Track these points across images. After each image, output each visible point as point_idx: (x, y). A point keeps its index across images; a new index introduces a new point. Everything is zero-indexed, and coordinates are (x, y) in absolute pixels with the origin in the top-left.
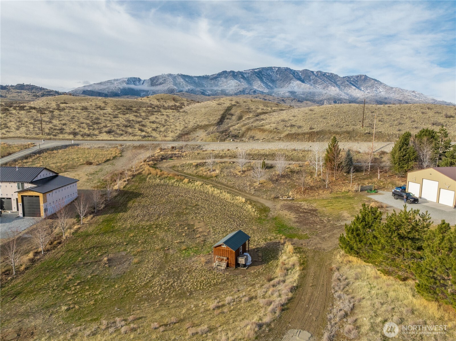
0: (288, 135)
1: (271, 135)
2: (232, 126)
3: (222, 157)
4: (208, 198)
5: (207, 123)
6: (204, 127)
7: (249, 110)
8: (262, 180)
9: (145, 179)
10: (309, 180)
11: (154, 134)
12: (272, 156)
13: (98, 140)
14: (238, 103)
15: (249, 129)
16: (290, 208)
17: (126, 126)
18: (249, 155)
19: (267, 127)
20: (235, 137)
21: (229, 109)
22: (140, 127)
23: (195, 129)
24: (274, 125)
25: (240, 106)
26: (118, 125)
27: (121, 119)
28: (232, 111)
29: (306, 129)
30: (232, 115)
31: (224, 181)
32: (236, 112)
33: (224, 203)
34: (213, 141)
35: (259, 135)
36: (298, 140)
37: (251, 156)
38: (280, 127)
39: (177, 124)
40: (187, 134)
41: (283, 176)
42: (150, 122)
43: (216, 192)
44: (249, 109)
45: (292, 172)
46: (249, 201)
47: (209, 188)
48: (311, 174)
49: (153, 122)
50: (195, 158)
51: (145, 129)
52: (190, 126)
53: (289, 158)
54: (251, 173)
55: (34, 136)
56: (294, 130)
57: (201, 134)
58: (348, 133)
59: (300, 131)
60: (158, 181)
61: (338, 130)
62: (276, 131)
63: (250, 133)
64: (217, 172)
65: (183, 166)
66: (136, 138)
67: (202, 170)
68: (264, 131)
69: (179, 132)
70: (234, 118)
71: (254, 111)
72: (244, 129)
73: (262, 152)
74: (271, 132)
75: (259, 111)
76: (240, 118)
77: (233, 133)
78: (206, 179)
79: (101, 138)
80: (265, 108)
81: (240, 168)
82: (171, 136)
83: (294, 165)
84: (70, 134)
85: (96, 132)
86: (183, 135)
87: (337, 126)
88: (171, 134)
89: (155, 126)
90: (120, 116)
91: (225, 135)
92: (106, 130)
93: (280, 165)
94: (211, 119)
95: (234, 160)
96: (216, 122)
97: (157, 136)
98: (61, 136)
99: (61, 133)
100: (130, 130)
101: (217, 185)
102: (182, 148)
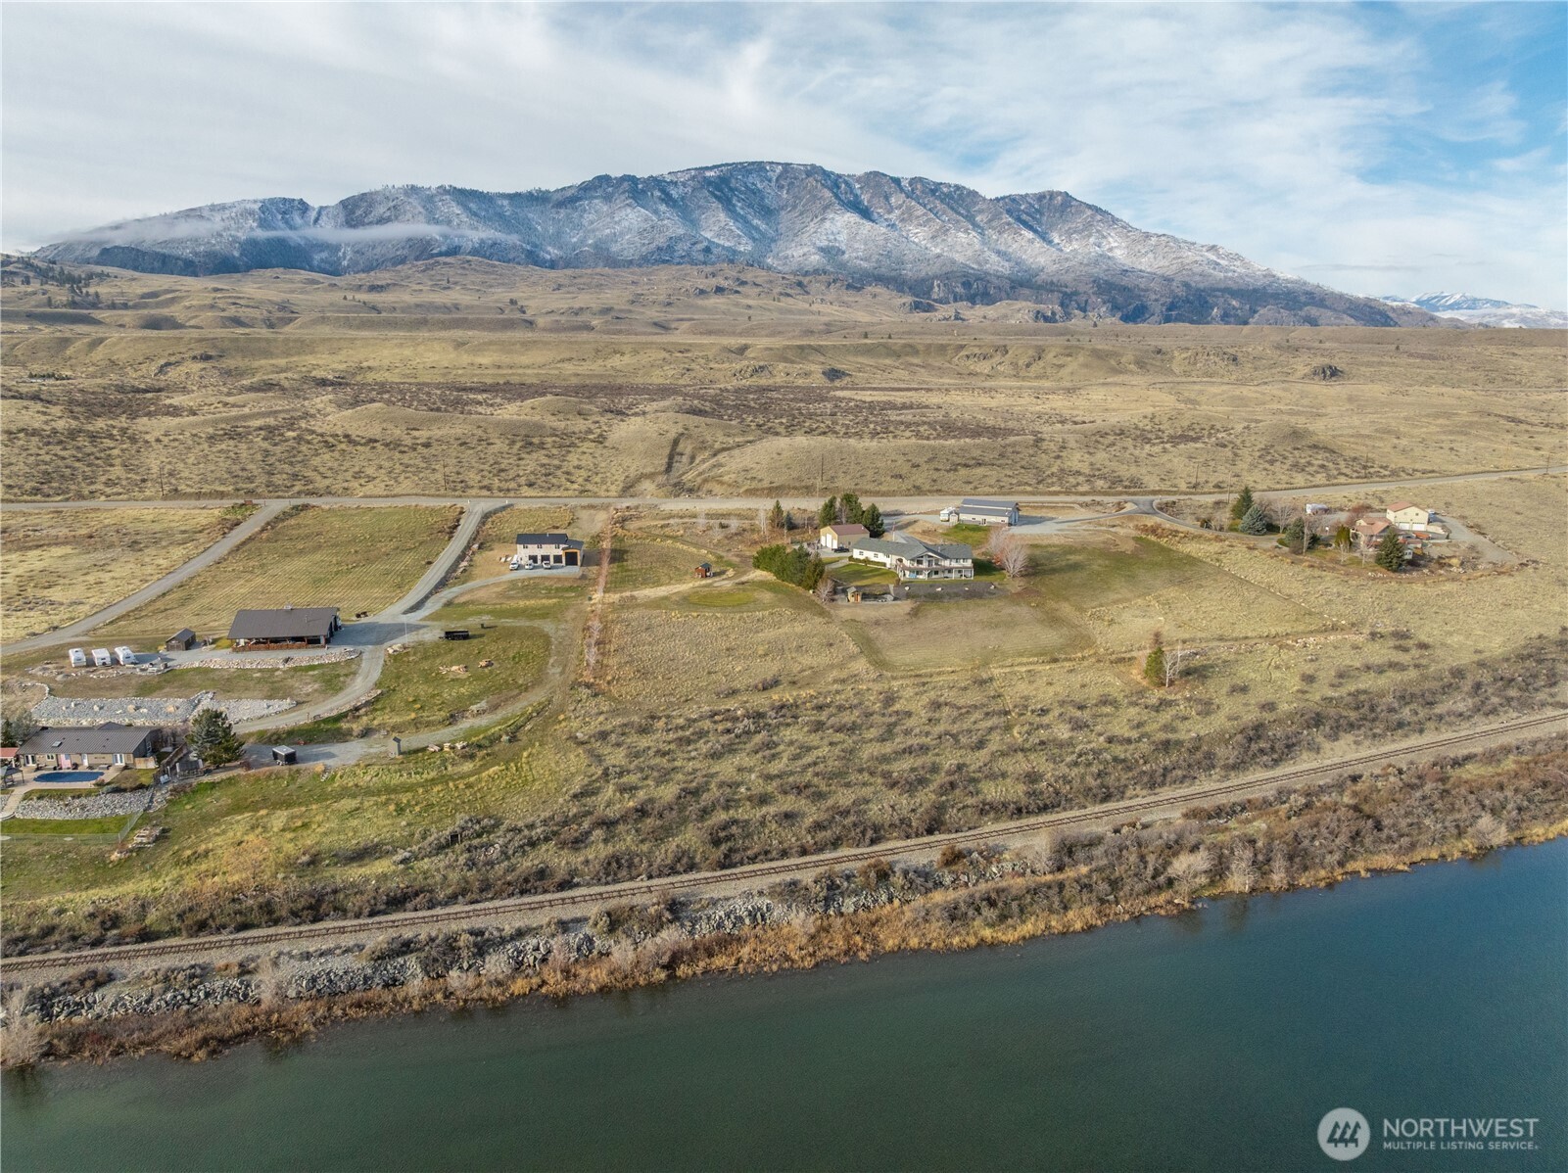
0: (747, 490)
1: (730, 490)
2: (684, 474)
3: (681, 517)
4: (679, 551)
5: (653, 470)
6: (651, 476)
7: (703, 446)
8: (719, 537)
9: (623, 540)
10: (755, 536)
11: (589, 487)
12: (727, 515)
13: (526, 497)
14: (685, 429)
15: (705, 481)
16: (738, 556)
17: (546, 475)
18: (707, 514)
19: (726, 478)
20: (691, 491)
21: (676, 442)
22: (566, 476)
23: (642, 477)
24: (733, 476)
25: (690, 436)
26: (532, 473)
27: (532, 462)
28: (681, 446)
29: (766, 484)
30: (682, 454)
31: (689, 539)
32: (686, 447)
33: (692, 555)
34: (666, 497)
35: (717, 488)
36: (755, 497)
37: (709, 516)
38: (740, 480)
39: (613, 471)
40: (631, 487)
41: (736, 534)
42: (574, 467)
43: (685, 547)
44: (703, 442)
45: (744, 530)
46: (710, 552)
47: (679, 545)
48: (759, 531)
49: (579, 467)
50: (655, 519)
51: (573, 478)
52: (632, 473)
53: (739, 516)
54: (711, 532)
55: (433, 491)
56: (754, 485)
57: (647, 486)
58: (807, 487)
59: (760, 486)
60: (635, 541)
61: (797, 484)
62: (735, 484)
63: (707, 486)
64: (682, 532)
65: (648, 527)
66: (570, 493)
67: (667, 530)
68: (722, 483)
69: (622, 485)
70: (685, 459)
71: (711, 447)
72: (699, 480)
73: (720, 512)
74: (729, 485)
75: (717, 446)
76: (693, 458)
77: (689, 485)
78: (674, 538)
79: (527, 495)
80: (726, 439)
81: (701, 528)
82: (614, 489)
83: (746, 524)
84: (481, 488)
85: (512, 485)
86: (628, 489)
87: (798, 478)
88: (613, 488)
89: (583, 473)
90: (523, 456)
91: (680, 489)
92: (522, 480)
93: (734, 524)
94: (656, 462)
95: (694, 520)
96: (663, 468)
97: (596, 490)
98: (474, 492)
99: (467, 487)
100: (554, 481)
101: (684, 542)
102: (637, 507)
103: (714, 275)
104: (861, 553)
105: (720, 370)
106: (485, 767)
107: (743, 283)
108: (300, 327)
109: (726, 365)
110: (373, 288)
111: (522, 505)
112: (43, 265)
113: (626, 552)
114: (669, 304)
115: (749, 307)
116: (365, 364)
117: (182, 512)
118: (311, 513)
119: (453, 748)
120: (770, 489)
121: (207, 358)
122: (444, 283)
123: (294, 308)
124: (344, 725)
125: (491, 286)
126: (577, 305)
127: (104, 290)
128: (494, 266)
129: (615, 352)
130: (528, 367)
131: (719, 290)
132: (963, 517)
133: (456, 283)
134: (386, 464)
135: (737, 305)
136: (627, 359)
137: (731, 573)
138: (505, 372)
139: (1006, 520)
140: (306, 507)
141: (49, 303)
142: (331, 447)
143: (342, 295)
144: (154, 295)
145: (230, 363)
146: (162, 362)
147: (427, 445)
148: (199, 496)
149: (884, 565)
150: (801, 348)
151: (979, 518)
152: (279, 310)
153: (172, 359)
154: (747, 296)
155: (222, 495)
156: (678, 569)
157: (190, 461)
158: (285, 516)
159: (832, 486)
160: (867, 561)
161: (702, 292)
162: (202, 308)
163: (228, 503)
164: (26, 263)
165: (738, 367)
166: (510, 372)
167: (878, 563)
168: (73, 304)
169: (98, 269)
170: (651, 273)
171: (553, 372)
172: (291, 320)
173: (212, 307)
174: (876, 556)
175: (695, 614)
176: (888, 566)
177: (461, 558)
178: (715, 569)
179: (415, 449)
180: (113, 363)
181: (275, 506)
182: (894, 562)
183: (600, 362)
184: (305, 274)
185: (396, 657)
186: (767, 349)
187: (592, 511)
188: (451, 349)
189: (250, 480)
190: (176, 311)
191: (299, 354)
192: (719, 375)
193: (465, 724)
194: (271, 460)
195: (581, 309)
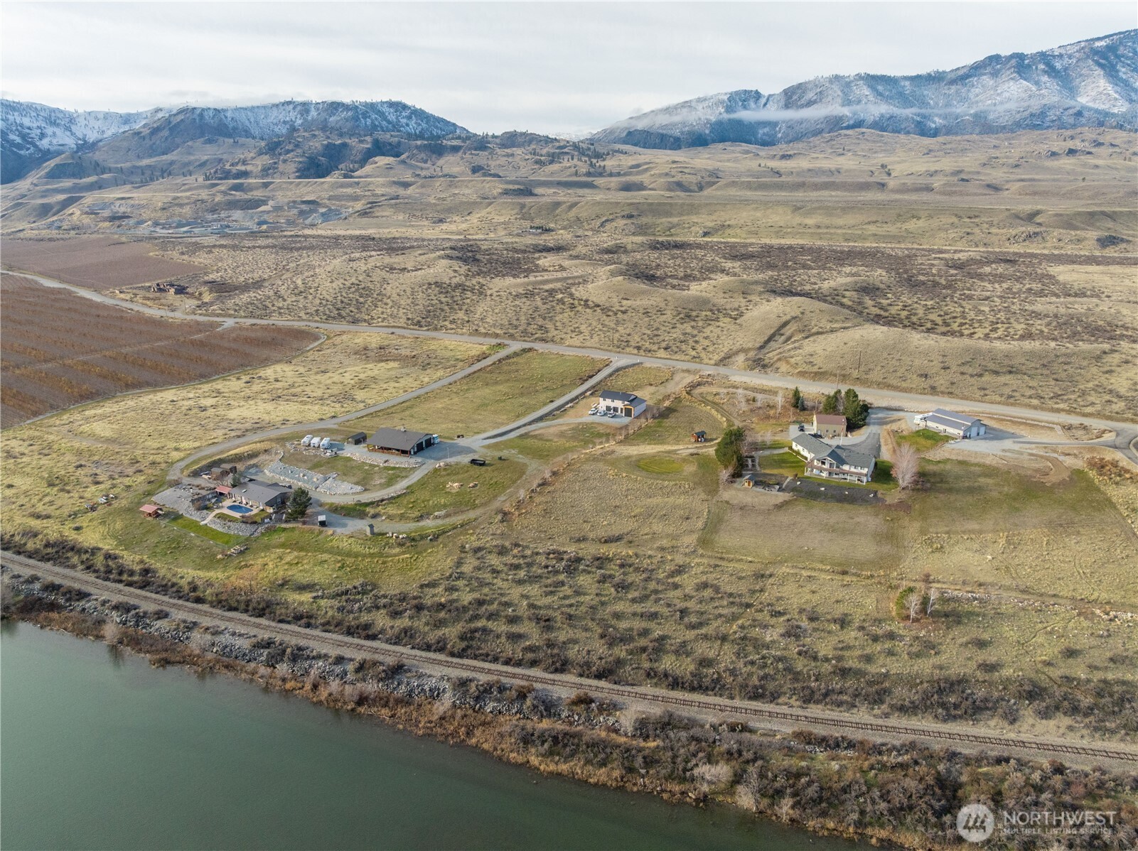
1: (788, 370)
2: (771, 351)
3: (736, 388)
4: (710, 416)
5: (751, 346)
6: (747, 351)
7: (803, 329)
8: (745, 409)
9: (681, 401)
11: (701, 354)
12: (765, 391)
14: (802, 314)
17: (681, 342)
19: (795, 359)
20: (764, 367)
21: (785, 324)
22: (694, 344)
23: (741, 350)
24: (800, 358)
25: (800, 320)
26: (674, 339)
27: (679, 331)
28: (787, 328)
30: (782, 335)
32: (790, 329)
35: (782, 367)
38: (801, 362)
39: (726, 343)
40: (727, 358)
41: (760, 408)
42: (704, 338)
43: (715, 413)
44: (806, 326)
45: (766, 405)
46: (728, 420)
48: (777, 409)
49: (707, 338)
50: (718, 387)
51: (697, 346)
52: (737, 347)
55: (606, 347)
56: (806, 368)
57: (740, 358)
58: (843, 376)
60: (687, 404)
61: (838, 372)
63: (778, 364)
64: (725, 400)
65: (707, 393)
66: (686, 357)
67: (716, 398)
68: (788, 363)
69: (723, 356)
70: (783, 338)
71: (809, 330)
72: (777, 358)
73: (763, 387)
74: (793, 365)
75: (814, 330)
77: (766, 362)
78: (715, 405)
79: (659, 356)
80: (826, 325)
82: (715, 359)
83: (769, 400)
84: (635, 347)
85: (655, 347)
86: (725, 361)
87: (843, 368)
88: (715, 357)
89: (706, 343)
90: (677, 325)
91: (758, 364)
92: (664, 345)
93: (762, 399)
94: (758, 340)
95: (743, 392)
96: (758, 345)
97: (704, 357)
98: (628, 350)
99: (628, 346)
100: (684, 347)
101: (719, 409)
102: (717, 375)
103: (1072, 138)
104: (796, 446)
105: (997, 234)
106: (404, 553)
107: (1099, 144)
108: (716, 189)
109: (1004, 231)
110: (784, 157)
111: (649, 363)
112: (585, 146)
113: (675, 411)
114: (1017, 166)
115: (1097, 167)
116: (727, 223)
117: (470, 345)
118: (530, 354)
119: (397, 537)
120: (816, 373)
121: (630, 216)
122: (841, 151)
123: (720, 174)
124: (368, 509)
125: (876, 152)
126: (933, 169)
127: (609, 163)
128: (882, 136)
129: (913, 217)
130: (840, 227)
131: (1071, 152)
132: (929, 424)
133: (849, 150)
134: (594, 323)
135: (1085, 165)
136: (921, 223)
138: (821, 231)
139: (962, 433)
140: (530, 350)
141: (576, 174)
142: (572, 307)
143: (758, 162)
144: (638, 166)
145: (644, 220)
146: (604, 219)
147: (624, 312)
148: (486, 335)
150: (1092, 214)
151: (941, 427)
152: (709, 176)
153: (611, 217)
154: (1099, 157)
155: (497, 336)
156: (691, 431)
157: (497, 311)
158: (516, 354)
159: (864, 377)
160: (798, 453)
161: (1054, 154)
162: (660, 175)
163: (494, 341)
164: (576, 146)
165: (1014, 233)
166: (825, 231)
167: (803, 456)
168: (589, 174)
169: (618, 146)
170: (1013, 138)
171: (856, 232)
172: (714, 183)
173: (667, 174)
174: (803, 450)
175: (626, 475)
177: (571, 401)
179: (616, 314)
180: (578, 219)
181: (516, 346)
183: (899, 225)
184: (745, 146)
185: (436, 470)
186: (1057, 215)
187: (685, 375)
188: (789, 212)
189: (516, 327)
190: (644, 178)
191: (688, 214)
192: (994, 239)
193: (421, 524)
194: (536, 314)
195: (936, 172)
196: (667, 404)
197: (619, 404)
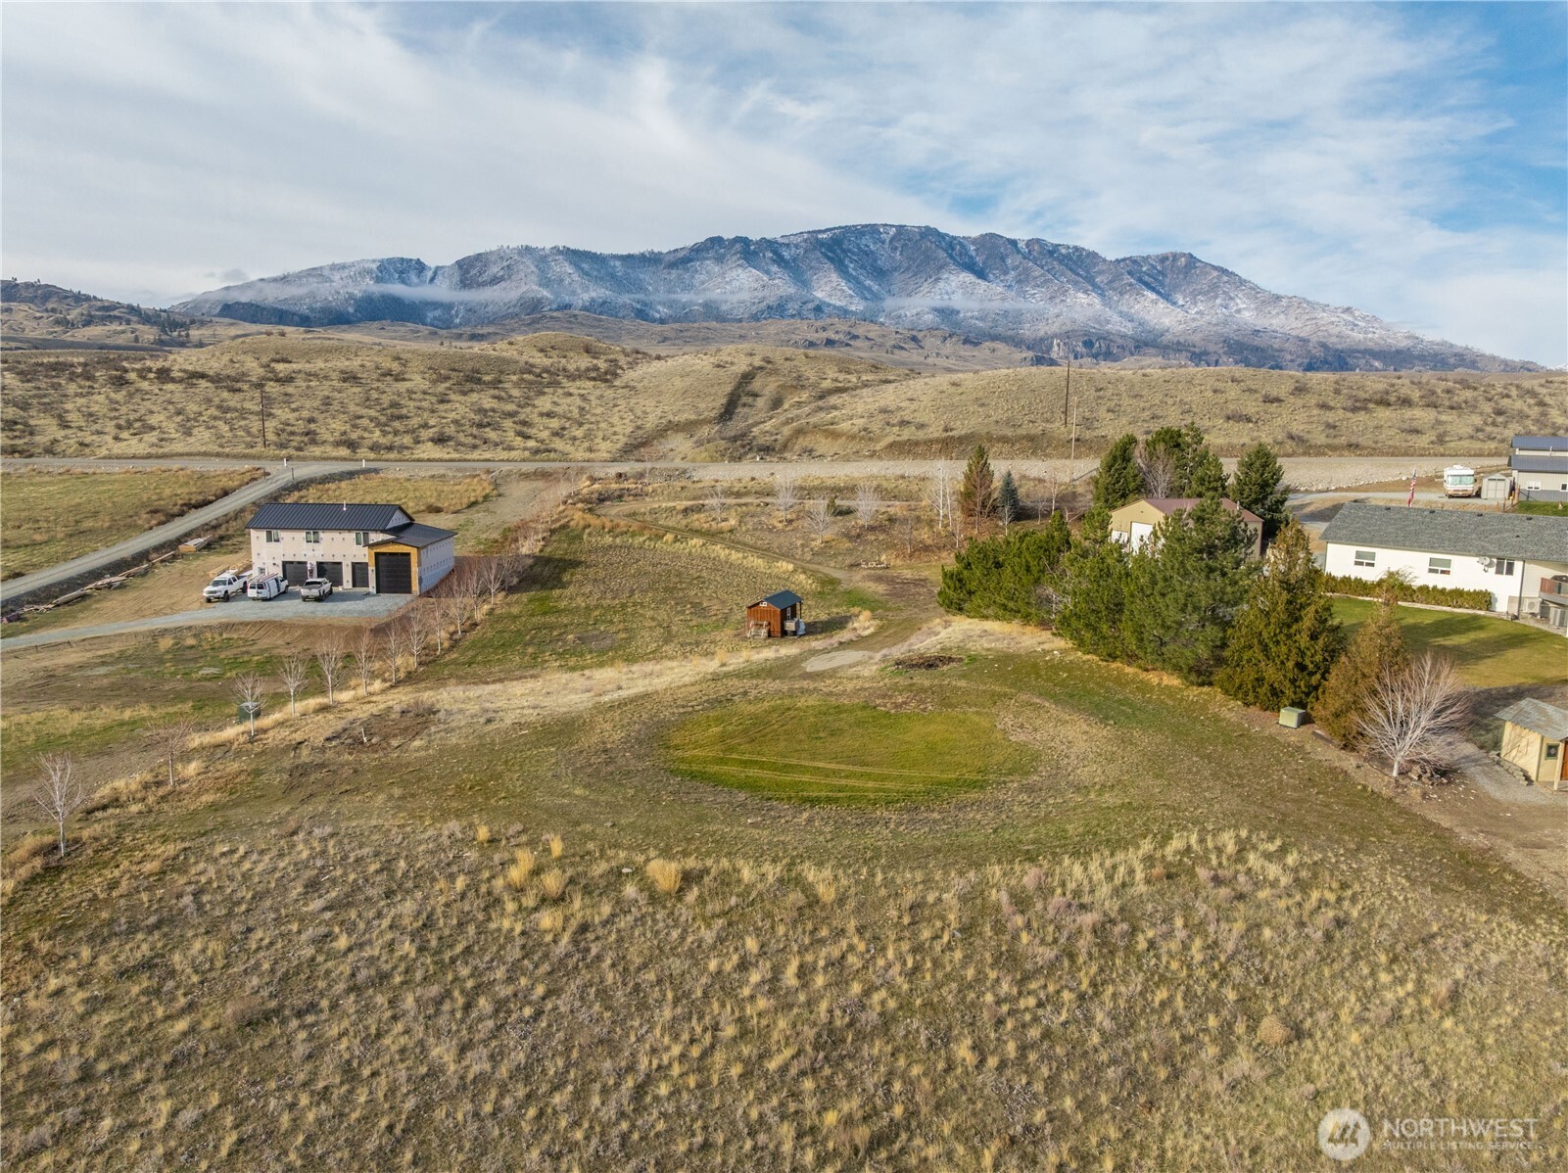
0: (891, 445)
1: (854, 446)
2: (757, 424)
3: (738, 495)
4: (717, 566)
5: (693, 417)
6: (687, 427)
7: (799, 384)
8: (828, 536)
9: (579, 537)
10: (924, 535)
11: (558, 444)
12: (851, 489)
13: (419, 460)
14: (769, 362)
15: (800, 432)
16: (879, 579)
17: (480, 426)
18: (802, 488)
19: (845, 426)
20: (767, 450)
21: (747, 377)
22: (519, 428)
23: (668, 428)
24: (860, 422)
25: (775, 372)
26: (456, 422)
27: (461, 407)
28: (756, 385)
29: (935, 431)
30: (756, 395)
31: (748, 539)
32: (767, 386)
33: (752, 575)
34: (713, 460)
35: (823, 445)
36: (916, 456)
37: (805, 491)
38: (875, 427)
39: (615, 419)
40: (643, 444)
41: (872, 529)
42: (541, 415)
43: (735, 556)
44: (798, 378)
45: (892, 520)
46: (799, 570)
47: (719, 551)
48: (931, 523)
49: (549, 415)
50: (676, 498)
51: (532, 431)
52: (651, 422)
53: (882, 492)
54: (806, 523)
55: (241, 449)
56: (907, 434)
57: (680, 444)
58: (1031, 438)
59: (921, 435)
60: (608, 539)
61: (1009, 432)
62: (866, 435)
63: (803, 442)
64: (733, 522)
65: (653, 512)
66: (514, 454)
67: (698, 520)
68: (835, 435)
69: (623, 440)
70: (760, 402)
71: (814, 386)
72: (787, 431)
73: (829, 483)
74: (853, 437)
75: (826, 384)
76: (777, 403)
77: (761, 441)
78: (711, 536)
79: (425, 456)
80: (841, 377)
81: (782, 515)
82: (605, 448)
83: (897, 508)
84: (338, 444)
87: (1009, 423)
88: (604, 446)
89: (554, 423)
90: (453, 397)
91: (742, 447)
92: (428, 434)
93: (867, 507)
94: (702, 406)
95: (768, 500)
97: (569, 448)
98: (315, 449)
99: (313, 443)
100: (492, 435)
101: (734, 544)
102: (641, 475)
103: (824, 329)
104: (1361, 560)
107: (855, 337)
111: (398, 470)
113: (575, 564)
127: (197, 333)
128: (600, 320)
131: (830, 343)
132: (1528, 482)
137: (864, 623)
141: (135, 339)
143: (439, 340)
149: (1485, 599)
154: (858, 349)
156: (699, 610)
159: (1088, 435)
160: (1396, 587)
161: (812, 344)
167: (1457, 596)
170: (760, 328)
174: (1439, 568)
175: (664, 872)
176: (1502, 607)
178: (810, 613)
182: (1534, 593)
184: (411, 326)
187: (540, 484)
196: (528, 547)
197: (344, 548)
